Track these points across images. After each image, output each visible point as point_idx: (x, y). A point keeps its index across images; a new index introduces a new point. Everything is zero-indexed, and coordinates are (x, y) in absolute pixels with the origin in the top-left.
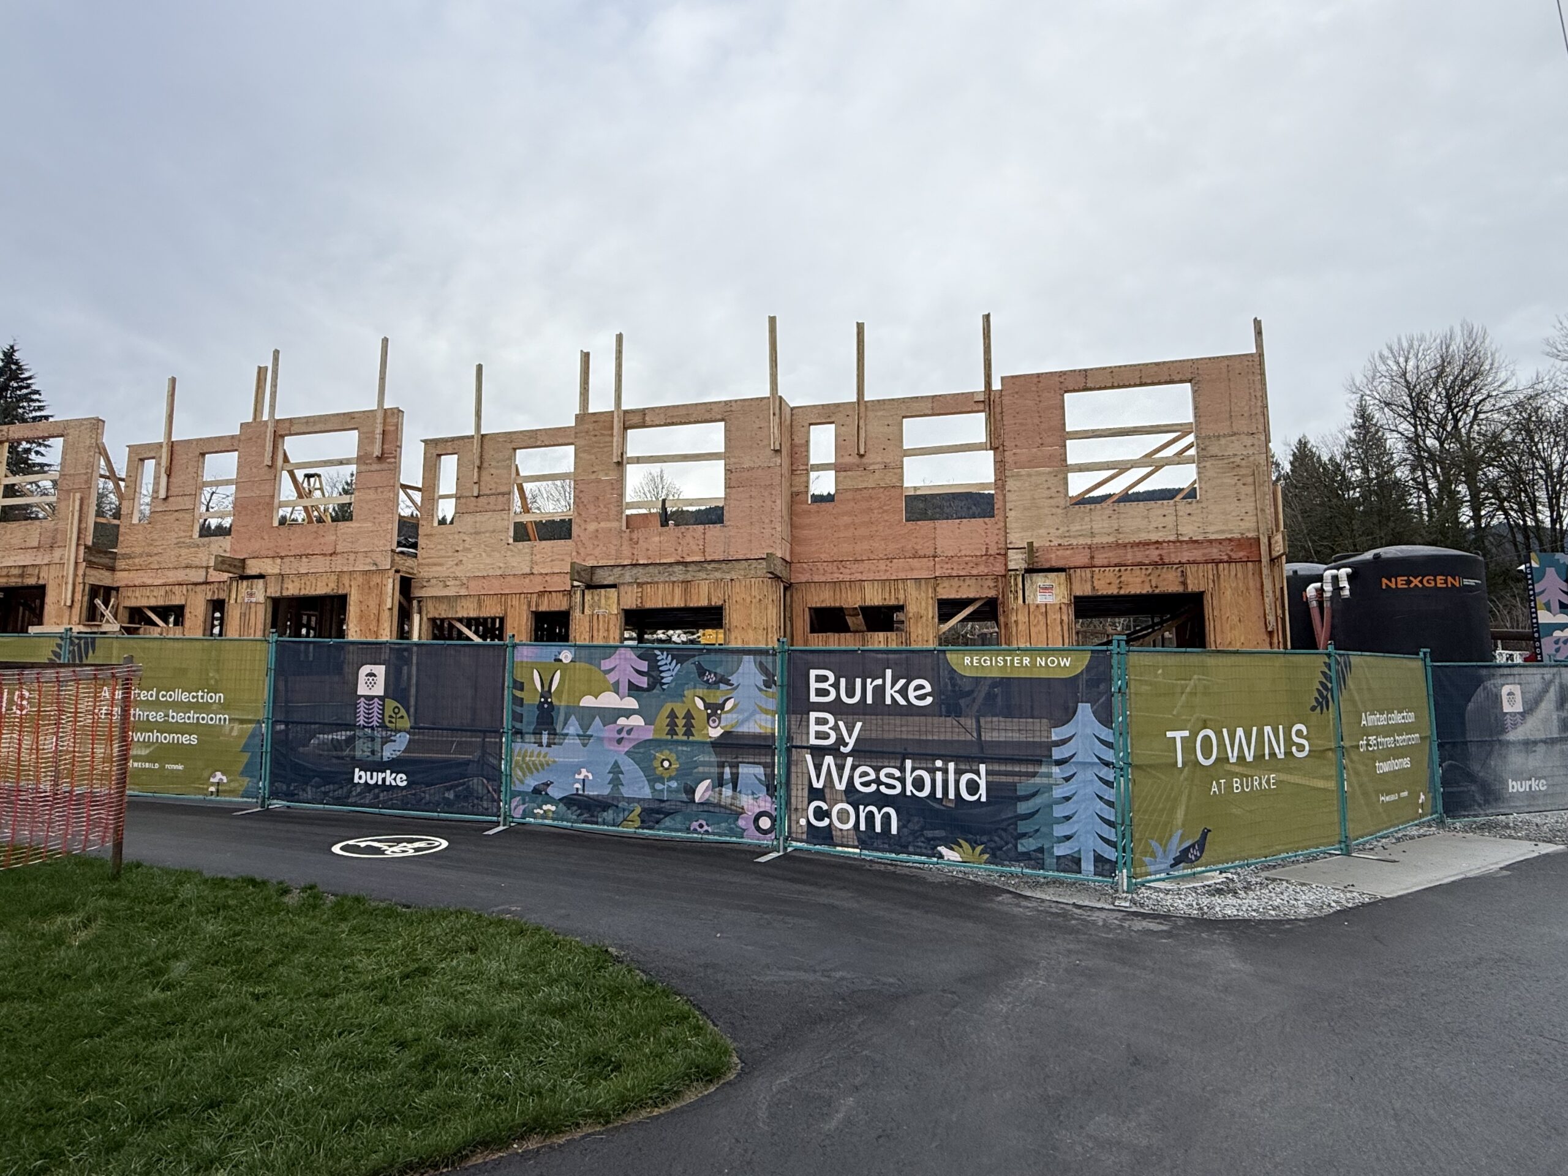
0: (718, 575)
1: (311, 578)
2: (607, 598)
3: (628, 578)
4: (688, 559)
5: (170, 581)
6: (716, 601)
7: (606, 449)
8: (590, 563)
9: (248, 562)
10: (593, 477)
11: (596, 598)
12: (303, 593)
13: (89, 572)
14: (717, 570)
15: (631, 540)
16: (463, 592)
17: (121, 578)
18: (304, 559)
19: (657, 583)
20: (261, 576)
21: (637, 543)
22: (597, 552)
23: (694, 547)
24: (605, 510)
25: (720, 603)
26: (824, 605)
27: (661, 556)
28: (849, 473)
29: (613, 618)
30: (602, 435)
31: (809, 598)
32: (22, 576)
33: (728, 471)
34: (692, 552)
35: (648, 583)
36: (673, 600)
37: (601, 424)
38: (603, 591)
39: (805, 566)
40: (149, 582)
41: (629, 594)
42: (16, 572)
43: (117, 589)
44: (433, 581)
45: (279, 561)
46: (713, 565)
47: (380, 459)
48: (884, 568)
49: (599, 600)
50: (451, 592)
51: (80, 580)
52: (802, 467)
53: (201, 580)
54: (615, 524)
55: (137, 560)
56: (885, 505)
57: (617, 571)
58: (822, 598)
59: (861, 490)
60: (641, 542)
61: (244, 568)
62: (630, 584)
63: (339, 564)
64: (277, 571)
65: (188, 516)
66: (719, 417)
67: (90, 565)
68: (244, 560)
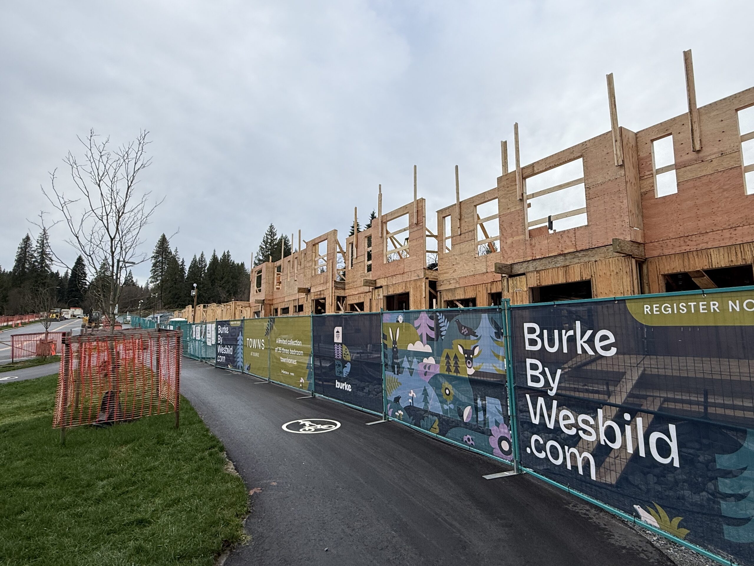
0: (586, 259)
1: (397, 285)
2: (520, 282)
3: (531, 268)
4: (566, 252)
5: (360, 292)
6: (586, 277)
7: (513, 194)
8: (509, 262)
9: (377, 281)
10: (509, 211)
11: (515, 282)
12: (395, 293)
13: (336, 291)
14: (585, 256)
15: (531, 245)
16: (458, 286)
17: (347, 293)
18: (394, 277)
19: (548, 269)
20: (381, 287)
21: (534, 246)
22: (513, 255)
23: (570, 244)
24: (516, 230)
25: (588, 278)
26: (675, 271)
27: (549, 252)
28: (689, 168)
29: (524, 293)
30: (511, 186)
31: (662, 267)
32: (320, 295)
33: (587, 189)
34: (568, 246)
35: (543, 270)
36: (558, 279)
37: (510, 180)
38: (518, 277)
39: (656, 244)
40: (354, 293)
41: (532, 278)
42: (319, 293)
43: (346, 297)
44: (445, 282)
45: (386, 279)
46: (582, 253)
47: (417, 224)
48: (729, 236)
49: (517, 283)
50: (452, 287)
51: (333, 294)
52: (647, 173)
53: (368, 291)
54: (522, 237)
55: (351, 285)
56: (724, 185)
57: (525, 265)
58: (673, 266)
59: (699, 178)
60: (537, 245)
61: (376, 284)
62: (532, 272)
63: (406, 278)
64: (386, 284)
65: (363, 264)
66: (579, 154)
67: (336, 288)
68: (375, 280)
